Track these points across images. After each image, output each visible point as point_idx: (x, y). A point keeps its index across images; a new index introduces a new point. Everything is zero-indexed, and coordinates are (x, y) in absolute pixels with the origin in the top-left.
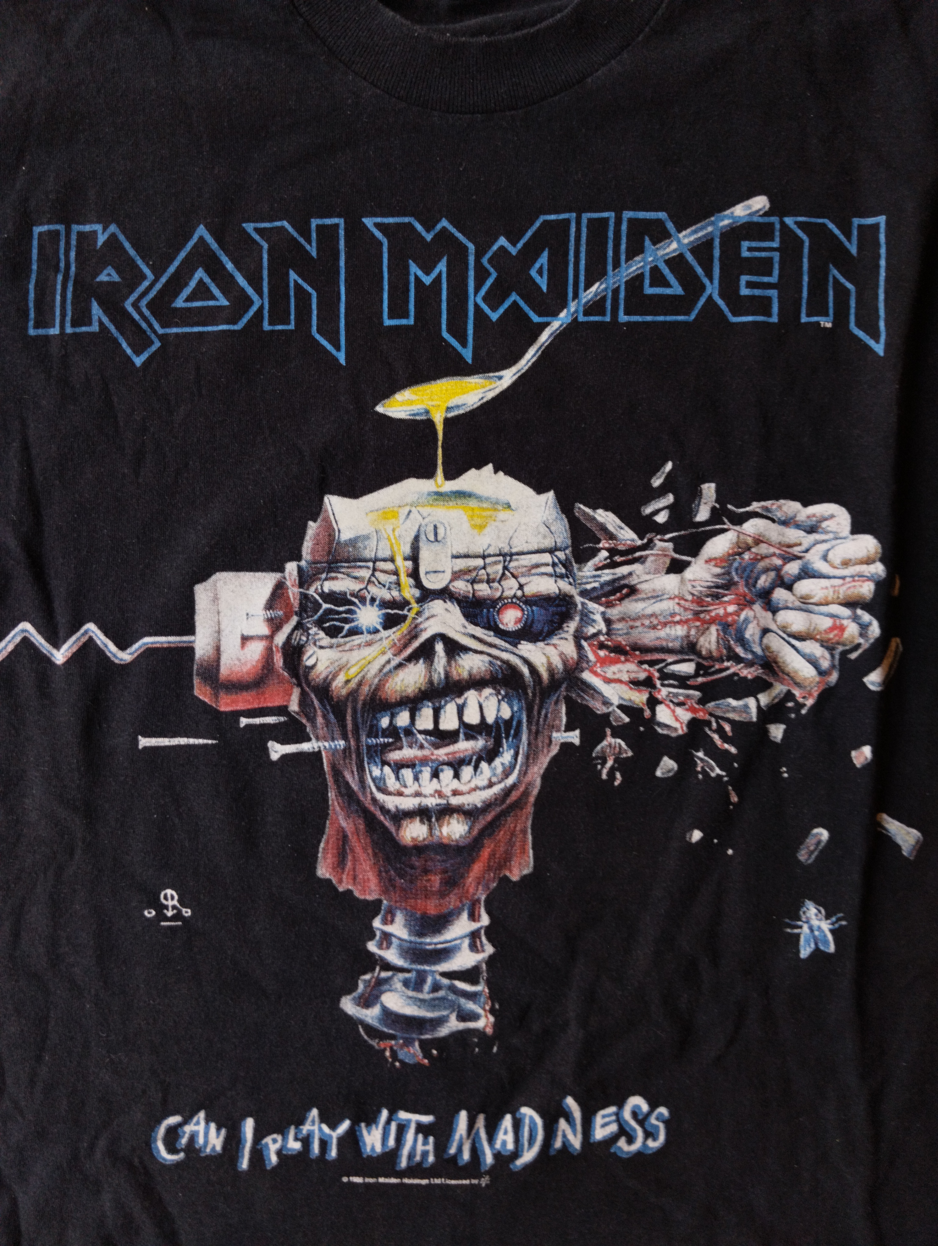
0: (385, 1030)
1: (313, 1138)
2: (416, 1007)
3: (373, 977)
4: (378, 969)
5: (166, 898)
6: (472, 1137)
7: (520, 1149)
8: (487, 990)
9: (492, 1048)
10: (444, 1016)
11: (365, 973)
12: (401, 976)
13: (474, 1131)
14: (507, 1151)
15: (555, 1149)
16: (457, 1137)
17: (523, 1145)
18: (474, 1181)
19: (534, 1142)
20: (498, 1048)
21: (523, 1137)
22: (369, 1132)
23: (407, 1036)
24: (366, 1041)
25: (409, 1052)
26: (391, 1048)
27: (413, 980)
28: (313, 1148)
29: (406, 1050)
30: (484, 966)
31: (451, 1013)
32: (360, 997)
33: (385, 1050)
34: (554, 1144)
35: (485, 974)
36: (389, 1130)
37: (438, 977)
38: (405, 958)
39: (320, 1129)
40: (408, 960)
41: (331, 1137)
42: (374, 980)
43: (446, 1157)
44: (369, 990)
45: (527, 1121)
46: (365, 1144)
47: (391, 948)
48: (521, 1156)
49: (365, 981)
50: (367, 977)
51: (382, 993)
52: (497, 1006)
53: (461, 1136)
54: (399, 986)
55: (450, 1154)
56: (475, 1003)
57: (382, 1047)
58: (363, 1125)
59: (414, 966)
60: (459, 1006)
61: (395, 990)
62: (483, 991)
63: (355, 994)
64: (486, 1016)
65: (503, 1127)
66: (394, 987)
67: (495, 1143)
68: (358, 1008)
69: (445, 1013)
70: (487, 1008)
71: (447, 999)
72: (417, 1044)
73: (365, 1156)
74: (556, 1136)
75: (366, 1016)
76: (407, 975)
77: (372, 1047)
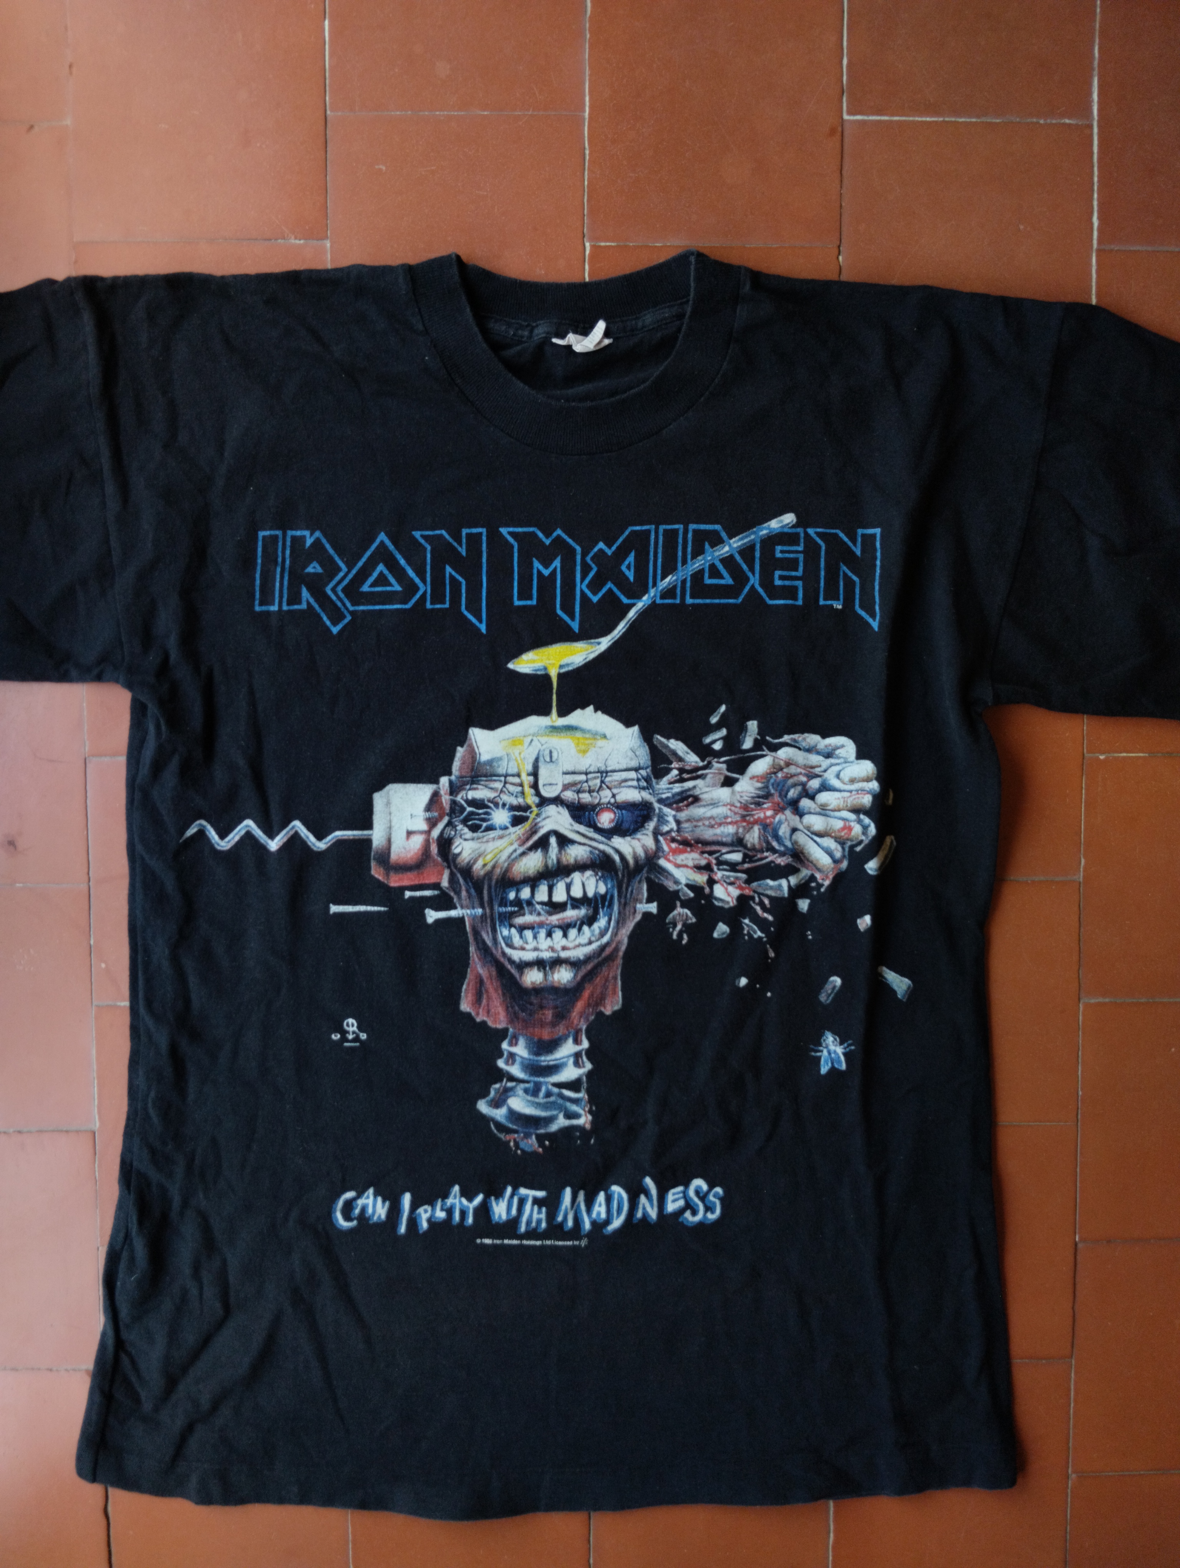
0: (510, 1126)
1: (455, 1208)
2: (533, 1108)
3: (501, 1086)
4: (505, 1080)
5: (348, 1025)
6: (574, 1208)
7: (611, 1218)
8: (586, 1097)
9: (591, 1140)
10: (554, 1115)
11: (495, 1083)
12: (522, 1086)
13: (576, 1204)
14: (601, 1219)
15: (637, 1219)
16: (563, 1208)
17: (613, 1215)
18: (576, 1243)
19: (621, 1212)
20: (595, 1140)
21: (613, 1208)
22: (497, 1204)
23: (527, 1130)
24: (495, 1135)
25: (528, 1142)
26: (515, 1140)
27: (531, 1089)
28: (455, 1216)
29: (525, 1141)
30: (584, 1079)
31: (560, 1112)
32: (492, 1100)
33: (509, 1141)
34: (636, 1214)
35: (585, 1085)
36: (513, 1202)
37: (550, 1087)
38: (526, 1072)
39: (460, 1202)
40: (528, 1073)
41: (468, 1208)
42: (502, 1088)
43: (555, 1223)
44: (498, 1096)
45: (616, 1196)
46: (494, 1213)
47: (515, 1063)
48: (612, 1223)
49: (495, 1089)
50: (497, 1086)
51: (508, 1097)
52: (594, 1108)
53: (566, 1207)
54: (521, 1093)
55: (557, 1222)
56: (577, 1105)
57: (508, 1139)
58: (493, 1198)
59: (532, 1078)
60: (566, 1108)
61: (518, 1096)
62: (584, 1097)
63: (488, 1098)
64: (586, 1115)
65: (598, 1201)
66: (517, 1093)
67: (592, 1214)
68: (491, 1109)
69: (555, 1113)
70: (587, 1109)
71: (557, 1103)
72: (534, 1137)
73: (494, 1222)
74: (638, 1208)
75: (496, 1115)
76: (527, 1085)
77: (499, 1139)
